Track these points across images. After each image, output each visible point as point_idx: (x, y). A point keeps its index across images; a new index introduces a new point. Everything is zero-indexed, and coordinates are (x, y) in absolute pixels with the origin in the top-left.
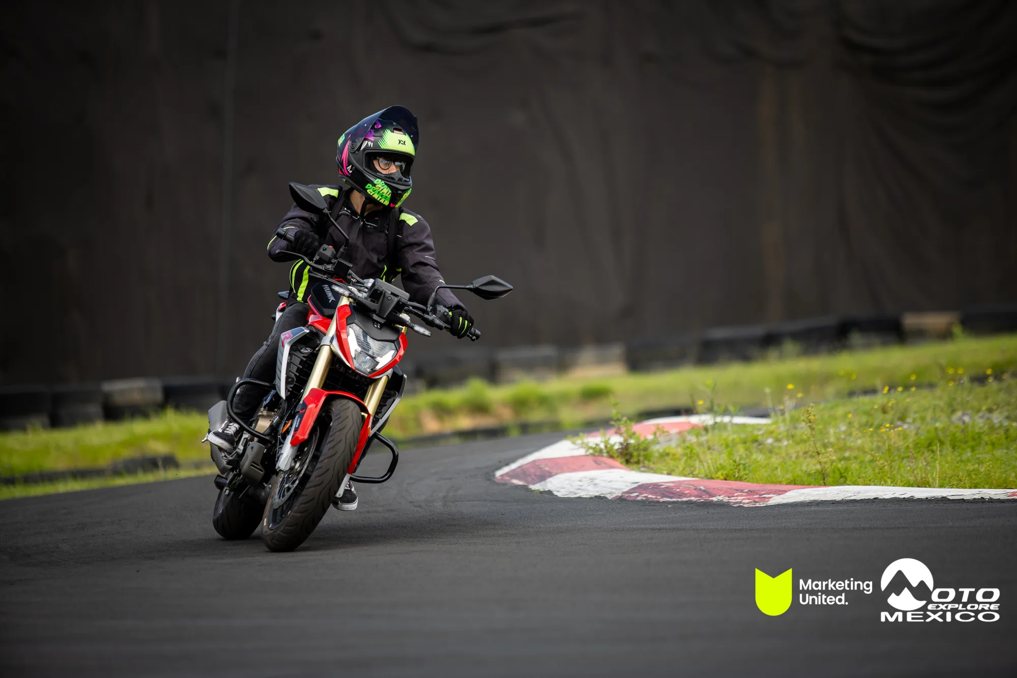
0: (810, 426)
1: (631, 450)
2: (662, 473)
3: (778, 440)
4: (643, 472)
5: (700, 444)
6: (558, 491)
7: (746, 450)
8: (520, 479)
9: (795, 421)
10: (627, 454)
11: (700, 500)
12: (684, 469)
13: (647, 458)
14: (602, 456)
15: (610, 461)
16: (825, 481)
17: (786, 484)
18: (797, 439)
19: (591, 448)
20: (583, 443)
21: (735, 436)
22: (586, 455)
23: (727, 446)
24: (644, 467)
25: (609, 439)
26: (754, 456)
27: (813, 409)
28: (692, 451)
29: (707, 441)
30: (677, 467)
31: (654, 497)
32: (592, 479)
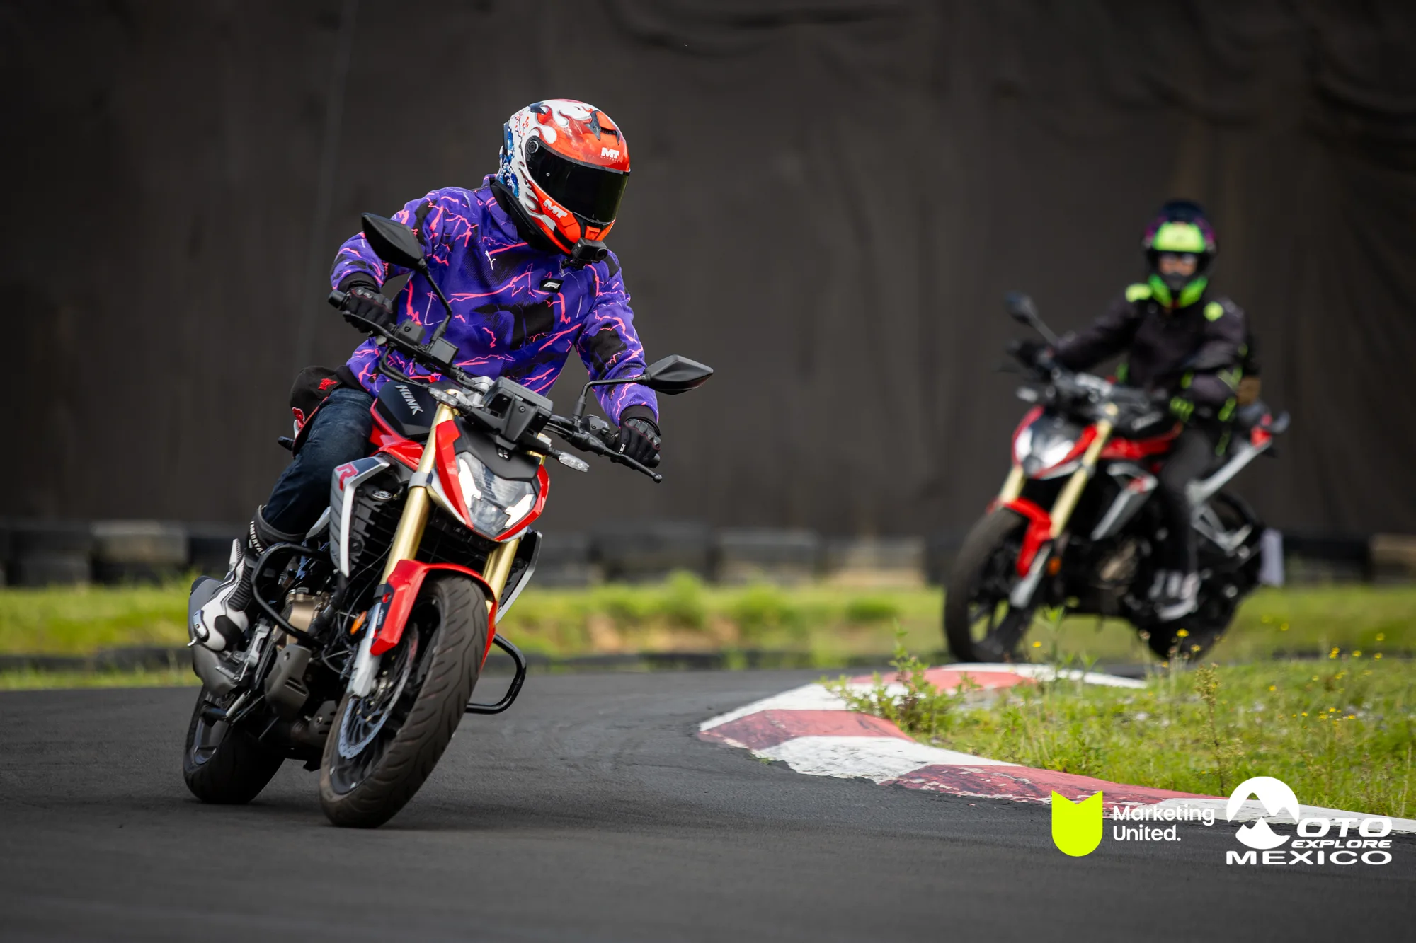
0: (1207, 700)
1: (919, 709)
2: (965, 752)
3: (1154, 716)
4: (935, 746)
5: (1031, 711)
6: (798, 764)
7: (1103, 727)
8: (738, 739)
9: (1184, 688)
10: (911, 716)
11: (1021, 799)
12: (1000, 748)
13: (943, 724)
14: (873, 715)
15: (884, 724)
16: (1224, 790)
17: (1161, 788)
18: (1186, 717)
19: (856, 700)
20: (844, 691)
21: (1087, 704)
22: (847, 711)
23: (1073, 718)
24: (937, 738)
25: (886, 689)
26: (1114, 739)
27: (1215, 673)
28: (1015, 720)
29: (1042, 707)
30: (990, 744)
31: (948, 788)
32: (853, 750)
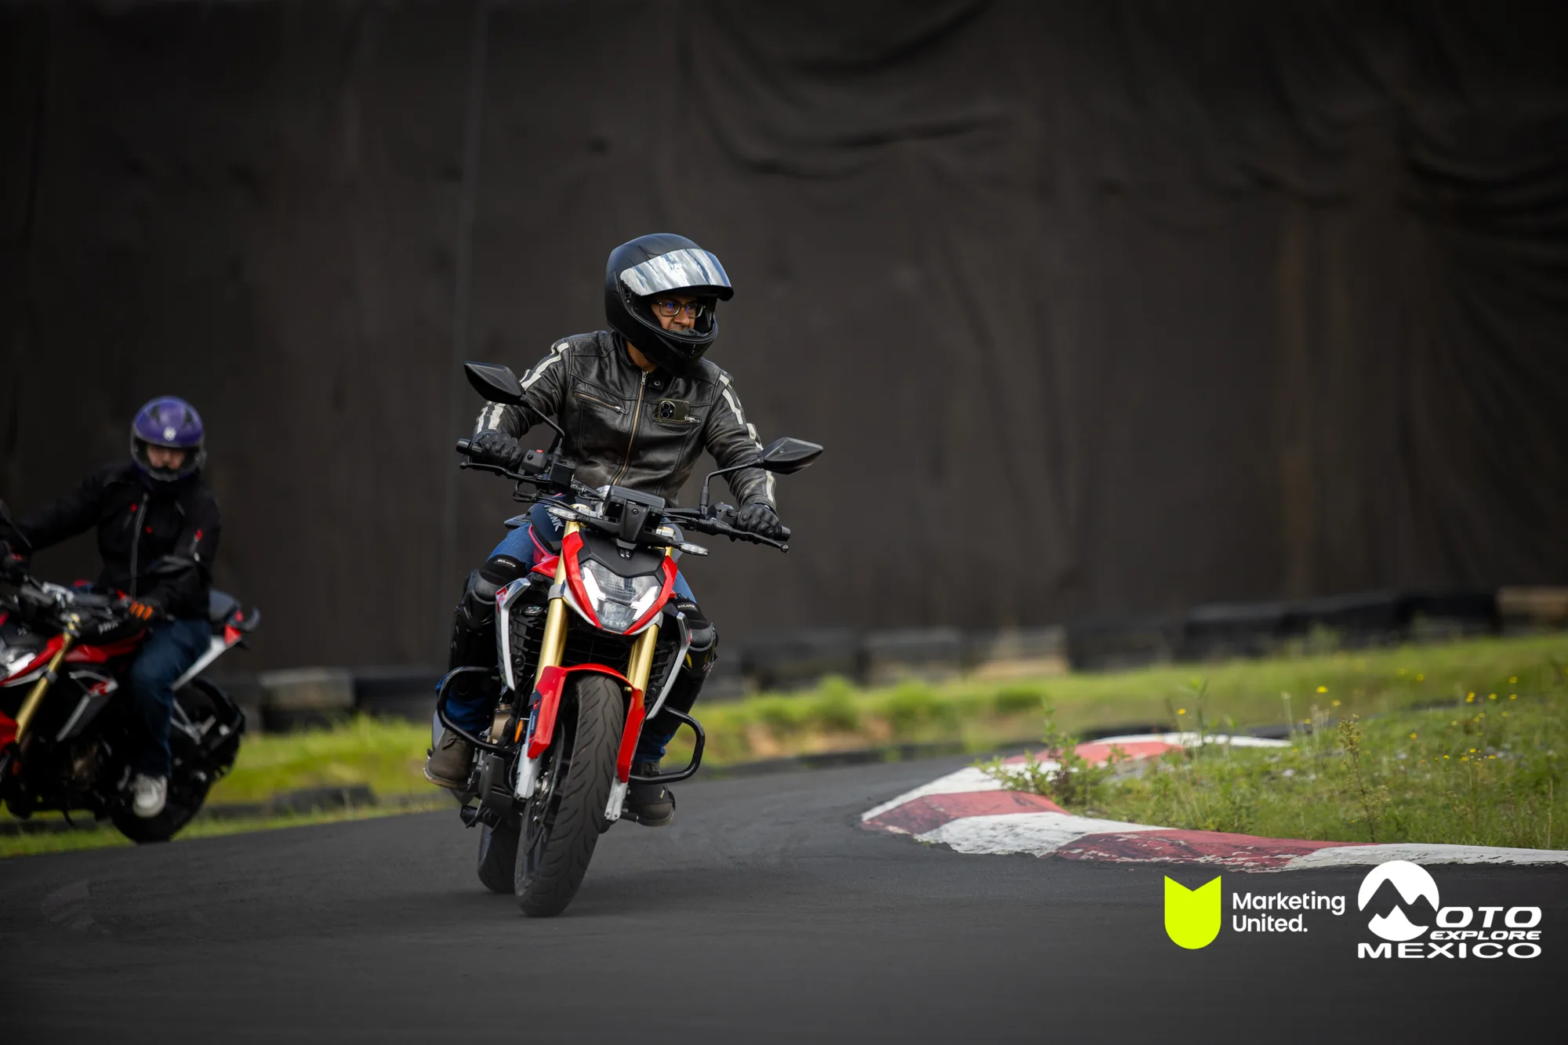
0: (1351, 751)
1: (1072, 783)
2: (1120, 820)
3: (1300, 772)
4: (1091, 817)
5: (1180, 777)
6: (959, 845)
7: (1252, 786)
8: (900, 826)
9: (1328, 743)
10: (1066, 790)
11: (1176, 861)
12: (1154, 814)
13: (1098, 796)
14: (1028, 792)
15: (1040, 800)
16: (1374, 836)
17: (1313, 839)
18: (1331, 771)
19: (1011, 779)
20: (998, 771)
21: (1235, 765)
22: (1003, 790)
23: (1222, 779)
24: (1091, 810)
25: (1039, 766)
26: (1264, 796)
27: (1357, 724)
28: (1166, 786)
29: (1191, 772)
30: (1144, 811)
31: (1107, 855)
32: (1011, 826)
